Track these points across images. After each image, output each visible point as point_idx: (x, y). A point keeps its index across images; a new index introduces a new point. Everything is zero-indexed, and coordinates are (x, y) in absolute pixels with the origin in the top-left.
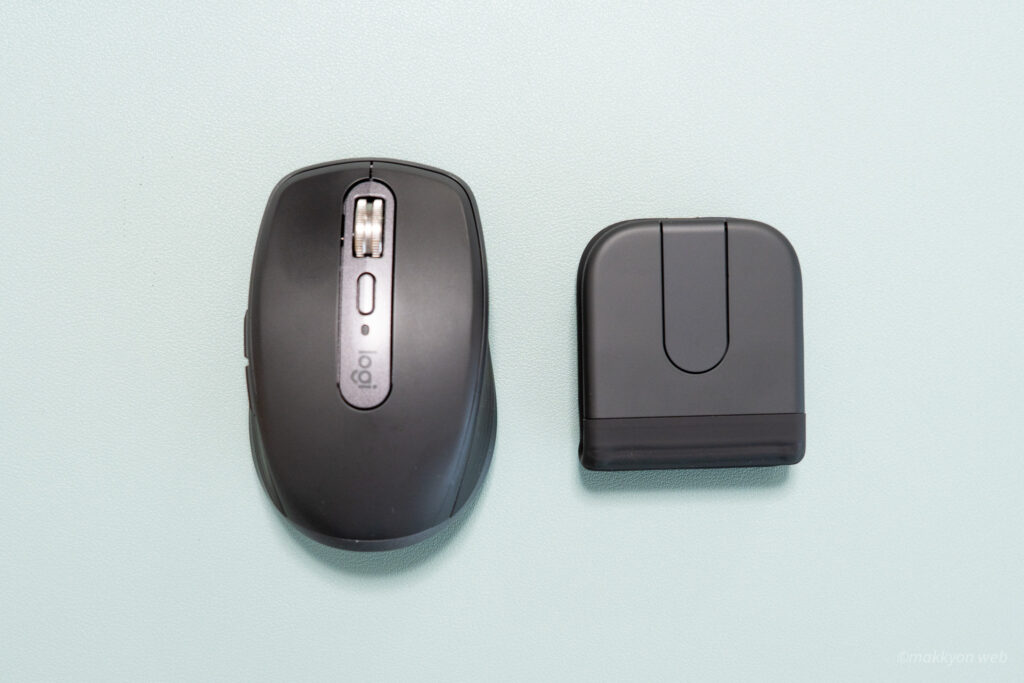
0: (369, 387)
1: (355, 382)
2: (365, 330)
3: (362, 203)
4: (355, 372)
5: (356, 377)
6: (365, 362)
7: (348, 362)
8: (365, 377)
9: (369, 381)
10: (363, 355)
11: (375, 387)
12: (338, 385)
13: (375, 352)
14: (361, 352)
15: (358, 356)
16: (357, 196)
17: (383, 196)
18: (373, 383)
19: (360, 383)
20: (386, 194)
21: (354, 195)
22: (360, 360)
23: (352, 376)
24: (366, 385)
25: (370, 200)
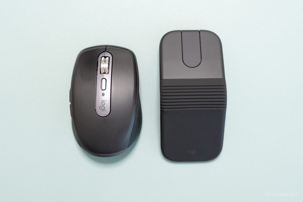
0: (104, 111)
1: (100, 109)
2: (103, 94)
3: (103, 58)
4: (100, 106)
5: (101, 108)
6: (103, 104)
7: (98, 104)
8: (103, 108)
9: (104, 109)
10: (103, 101)
11: (106, 111)
12: (96, 110)
13: (106, 101)
14: (102, 101)
15: (101, 102)
16: (102, 56)
17: (109, 56)
18: (105, 110)
19: (102, 110)
20: (110, 55)
21: (101, 56)
22: (102, 103)
23: (99, 108)
24: (104, 110)
25: (105, 57)
